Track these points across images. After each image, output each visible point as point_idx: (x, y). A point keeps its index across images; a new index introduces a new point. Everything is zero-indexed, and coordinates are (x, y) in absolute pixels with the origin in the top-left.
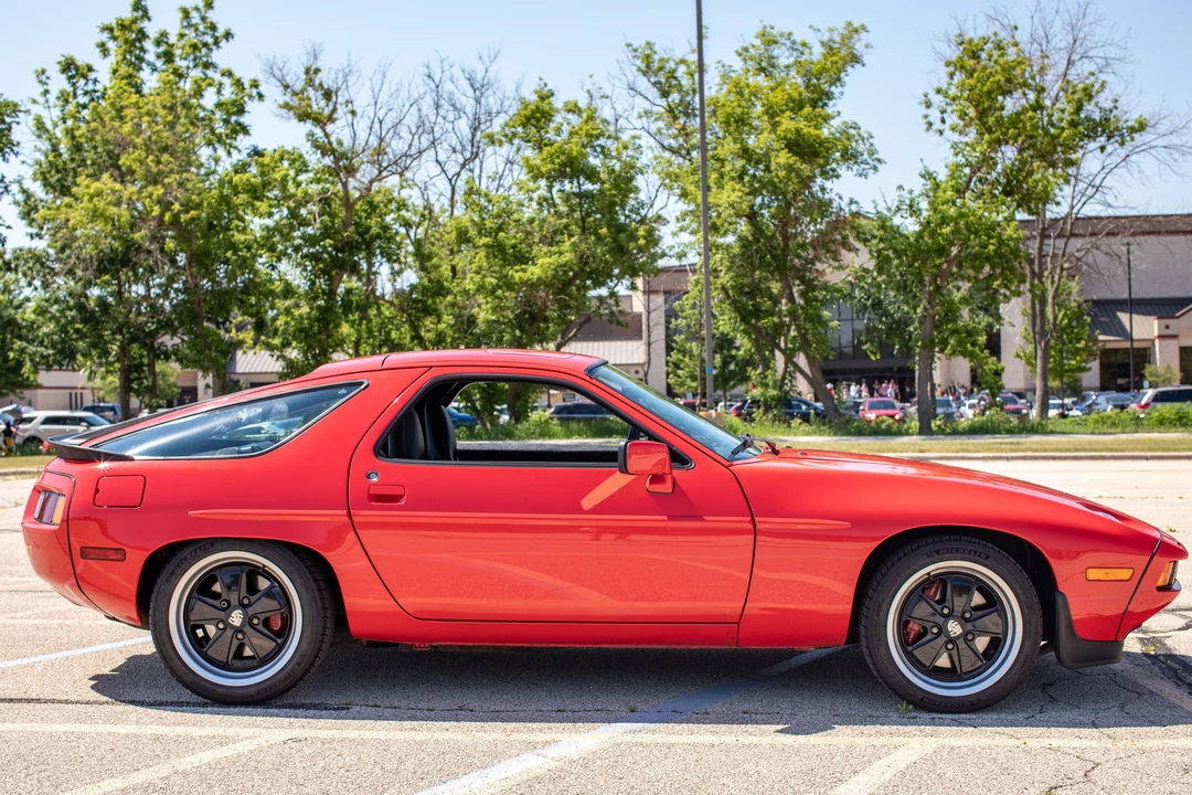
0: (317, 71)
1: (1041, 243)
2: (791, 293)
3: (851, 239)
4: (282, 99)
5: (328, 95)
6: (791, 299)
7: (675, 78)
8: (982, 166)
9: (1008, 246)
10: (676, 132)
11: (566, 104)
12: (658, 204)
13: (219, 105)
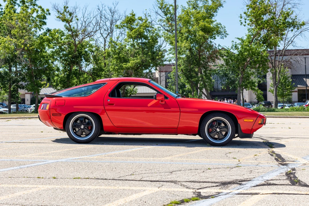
0: (67, 7)
1: (275, 57)
2: (201, 71)
3: (219, 56)
4: (57, 15)
5: (70, 14)
6: (201, 73)
7: (169, 10)
8: (256, 35)
9: (264, 58)
10: (169, 25)
11: (139, 17)
12: (163, 46)
13: (38, 16)
